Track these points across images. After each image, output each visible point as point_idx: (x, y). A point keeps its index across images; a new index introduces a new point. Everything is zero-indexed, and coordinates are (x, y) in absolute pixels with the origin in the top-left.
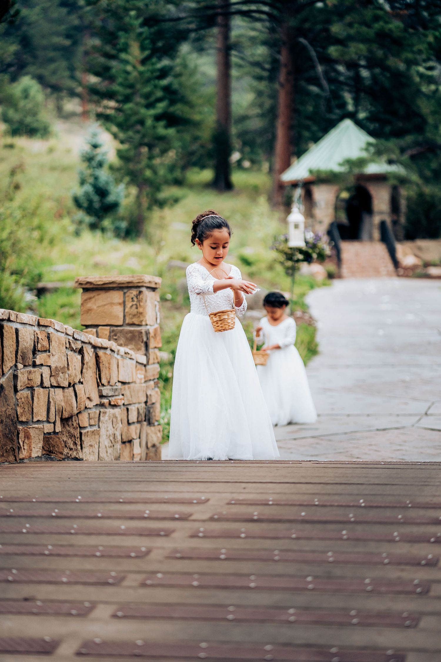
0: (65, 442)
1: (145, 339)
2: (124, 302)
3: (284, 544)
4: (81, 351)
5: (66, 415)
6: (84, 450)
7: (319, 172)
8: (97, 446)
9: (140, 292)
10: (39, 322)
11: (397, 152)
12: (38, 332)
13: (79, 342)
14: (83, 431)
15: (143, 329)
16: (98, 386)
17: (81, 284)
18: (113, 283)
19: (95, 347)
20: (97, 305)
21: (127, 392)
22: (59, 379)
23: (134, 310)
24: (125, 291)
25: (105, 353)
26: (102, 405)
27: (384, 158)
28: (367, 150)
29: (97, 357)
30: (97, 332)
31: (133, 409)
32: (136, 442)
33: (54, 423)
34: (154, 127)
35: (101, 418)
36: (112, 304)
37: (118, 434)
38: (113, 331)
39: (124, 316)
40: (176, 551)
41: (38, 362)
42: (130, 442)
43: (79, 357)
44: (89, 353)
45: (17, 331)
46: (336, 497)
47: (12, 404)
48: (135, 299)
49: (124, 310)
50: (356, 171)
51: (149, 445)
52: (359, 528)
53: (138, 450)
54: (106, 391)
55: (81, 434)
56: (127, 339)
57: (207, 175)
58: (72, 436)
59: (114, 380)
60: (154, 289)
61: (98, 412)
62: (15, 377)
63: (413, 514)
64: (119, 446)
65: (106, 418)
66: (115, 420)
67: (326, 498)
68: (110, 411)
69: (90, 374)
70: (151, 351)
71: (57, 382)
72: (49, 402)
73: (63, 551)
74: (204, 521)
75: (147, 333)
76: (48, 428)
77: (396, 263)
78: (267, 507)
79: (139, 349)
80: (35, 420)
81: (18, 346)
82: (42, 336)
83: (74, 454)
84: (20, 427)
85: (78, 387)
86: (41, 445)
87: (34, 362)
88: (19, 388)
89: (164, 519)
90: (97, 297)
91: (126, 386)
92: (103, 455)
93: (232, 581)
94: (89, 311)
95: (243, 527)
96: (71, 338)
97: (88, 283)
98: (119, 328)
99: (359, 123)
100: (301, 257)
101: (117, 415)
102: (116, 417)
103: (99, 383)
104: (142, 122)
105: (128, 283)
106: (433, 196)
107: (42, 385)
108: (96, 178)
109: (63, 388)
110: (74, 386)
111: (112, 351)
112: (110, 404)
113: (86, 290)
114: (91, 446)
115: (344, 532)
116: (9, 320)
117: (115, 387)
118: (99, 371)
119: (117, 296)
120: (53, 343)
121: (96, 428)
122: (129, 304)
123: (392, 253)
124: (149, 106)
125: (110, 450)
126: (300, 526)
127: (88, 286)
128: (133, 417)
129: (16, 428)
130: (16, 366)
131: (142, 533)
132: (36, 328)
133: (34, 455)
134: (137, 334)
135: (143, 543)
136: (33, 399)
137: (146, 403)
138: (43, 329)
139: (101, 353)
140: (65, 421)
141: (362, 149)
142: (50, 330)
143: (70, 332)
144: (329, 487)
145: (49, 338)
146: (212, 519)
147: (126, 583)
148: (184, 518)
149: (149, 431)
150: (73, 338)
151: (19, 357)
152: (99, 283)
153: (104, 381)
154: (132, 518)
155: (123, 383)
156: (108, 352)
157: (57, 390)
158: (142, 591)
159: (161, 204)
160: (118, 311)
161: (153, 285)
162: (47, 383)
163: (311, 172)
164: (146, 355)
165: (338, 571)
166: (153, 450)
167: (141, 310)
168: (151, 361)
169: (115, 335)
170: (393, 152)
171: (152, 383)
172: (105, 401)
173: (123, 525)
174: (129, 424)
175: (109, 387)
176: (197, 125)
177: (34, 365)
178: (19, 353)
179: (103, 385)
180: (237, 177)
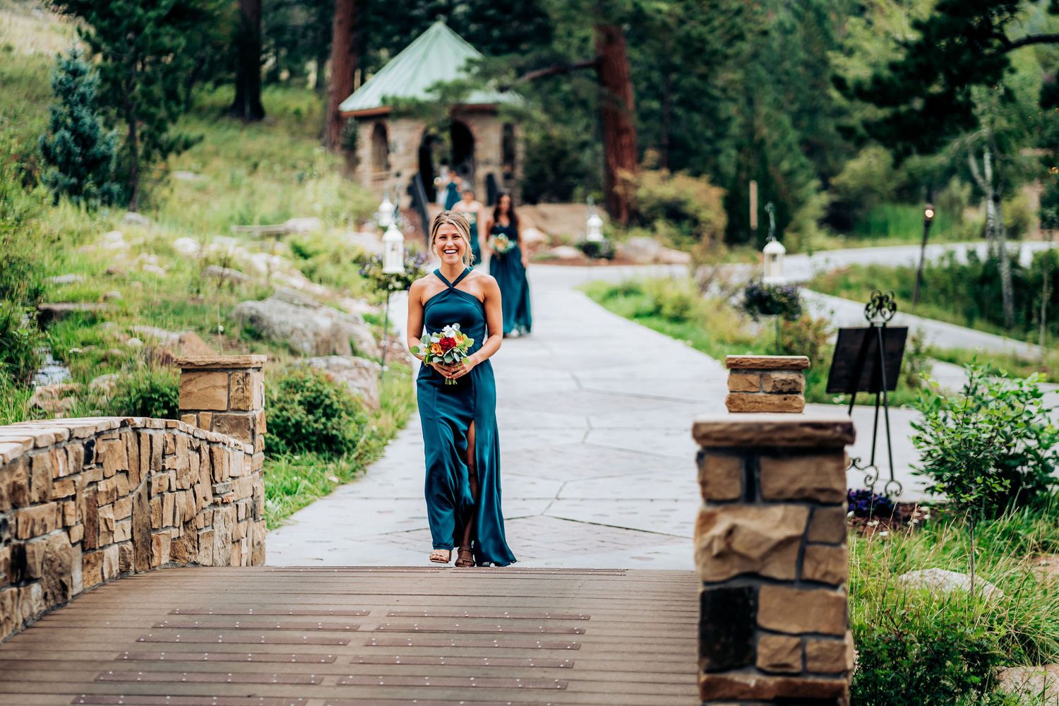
0: (186, 546)
1: (252, 427)
2: (229, 385)
3: (447, 651)
4: (198, 450)
5: (187, 518)
6: (201, 553)
7: (396, 101)
8: (211, 548)
9: (247, 375)
10: (166, 425)
11: (513, 73)
12: (166, 435)
13: (198, 440)
14: (200, 533)
15: (250, 415)
16: (212, 483)
17: (180, 365)
18: (217, 363)
19: (209, 442)
20: (198, 388)
21: (236, 488)
22: (183, 482)
23: (240, 395)
24: (230, 372)
25: (219, 448)
26: (215, 504)
27: (493, 82)
28: (468, 70)
29: (211, 452)
30: (198, 418)
31: (242, 504)
32: (244, 541)
33: (179, 528)
34: (156, 36)
35: (215, 518)
36: (215, 387)
37: (229, 534)
38: (216, 417)
39: (229, 401)
40: (357, 657)
41: (167, 468)
42: (238, 541)
43: (198, 455)
44: (205, 447)
45: (151, 437)
46: (483, 610)
47: (146, 512)
48: (241, 382)
49: (229, 394)
50: (452, 100)
51: (255, 543)
52: (507, 637)
53: (246, 549)
54: (219, 488)
55: (198, 536)
56: (231, 426)
57: (226, 94)
58: (191, 539)
59: (225, 476)
60: (259, 369)
61: (212, 511)
62: (149, 484)
63: (551, 624)
64: (230, 546)
65: (220, 517)
66: (226, 519)
67: (474, 610)
68: (222, 509)
69: (206, 472)
70: (257, 437)
71: (181, 485)
72: (175, 507)
73: (263, 658)
74: (373, 632)
75: (254, 419)
76: (174, 533)
78: (423, 619)
79: (245, 438)
80: (164, 526)
81: (151, 452)
82: (169, 440)
83: (193, 558)
84: (153, 535)
85: (197, 487)
86: (168, 551)
87: (164, 467)
88: (152, 495)
89: (336, 630)
90: (197, 379)
91: (236, 481)
92: (216, 557)
93: (410, 681)
94: (189, 394)
95: (409, 637)
96: (191, 437)
97: (188, 363)
98: (223, 414)
99: (455, 26)
100: (399, 285)
101: (230, 514)
102: (228, 516)
103: (213, 481)
104: (138, 29)
105: (234, 364)
106: (563, 142)
107: (169, 490)
108: (76, 120)
109: (185, 490)
110: (193, 487)
111: (224, 444)
112: (222, 502)
113: (185, 371)
114: (206, 548)
115: (495, 642)
116: (145, 428)
117: (226, 483)
118: (213, 467)
119: (220, 379)
120: (179, 445)
121: (209, 529)
122: (234, 388)
125: (222, 551)
126: (456, 636)
127: (188, 367)
128: (242, 515)
129: (150, 536)
130: (150, 473)
131: (324, 643)
132: (164, 432)
133: (163, 562)
134: (243, 421)
135: (329, 651)
136: (162, 505)
137: (252, 496)
138: (169, 431)
139: (215, 448)
140: (186, 524)
141: (459, 70)
142: (176, 432)
143: (191, 432)
144: (473, 599)
145: (174, 440)
146: (378, 630)
147: (325, 683)
148: (354, 629)
149: (255, 528)
150: (193, 436)
151: (153, 463)
152: (202, 364)
153: (217, 478)
154: (308, 630)
155: (233, 478)
156: (221, 445)
157: (181, 492)
158: (340, 689)
160: (222, 395)
161: (259, 365)
162: (173, 488)
163: (384, 100)
164: (252, 444)
165: (493, 673)
166: (257, 547)
167: (247, 394)
168: (257, 450)
169: (219, 422)
170: (506, 73)
171: (257, 473)
172: (219, 499)
173: (306, 636)
174: (238, 521)
175: (221, 484)
176: (211, 19)
177: (164, 469)
178: (153, 460)
179: (216, 482)
180: (270, 97)
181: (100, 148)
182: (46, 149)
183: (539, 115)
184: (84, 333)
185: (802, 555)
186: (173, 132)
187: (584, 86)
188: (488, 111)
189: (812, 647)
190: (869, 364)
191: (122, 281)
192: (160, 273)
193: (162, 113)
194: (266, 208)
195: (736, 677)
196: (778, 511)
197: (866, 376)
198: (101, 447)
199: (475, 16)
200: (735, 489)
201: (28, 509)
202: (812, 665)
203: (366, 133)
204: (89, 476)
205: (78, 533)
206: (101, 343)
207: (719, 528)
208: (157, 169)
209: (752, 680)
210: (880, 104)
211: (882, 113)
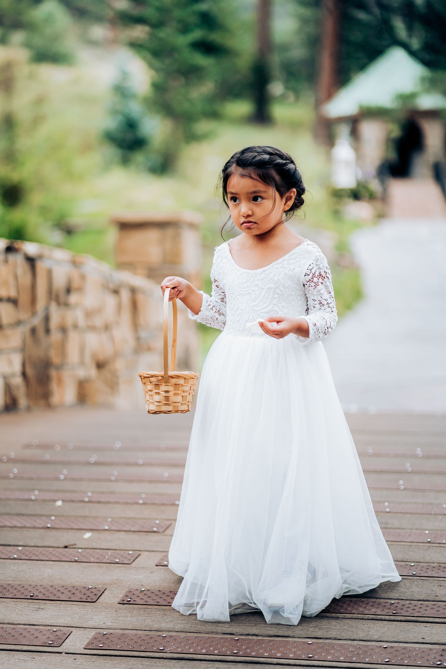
2: (163, 240)
5: (101, 360)
7: (369, 108)
9: (179, 231)
10: (74, 259)
12: (71, 270)
13: (117, 281)
15: (183, 268)
16: (136, 329)
22: (95, 321)
23: (173, 249)
24: (163, 229)
39: (163, 255)
41: (73, 302)
43: (116, 298)
44: (126, 292)
45: (50, 269)
49: (163, 249)
54: (144, 334)
58: (108, 380)
60: (196, 226)
62: (47, 318)
71: (93, 323)
72: (83, 346)
76: (81, 373)
81: (51, 284)
82: (78, 274)
84: (52, 371)
85: (115, 329)
86: (74, 391)
87: (68, 302)
88: (51, 329)
107: (75, 327)
109: (100, 330)
110: (109, 329)
112: (148, 348)
113: (121, 228)
115: (401, 482)
116: (43, 257)
119: (153, 235)
120: (87, 282)
122: (167, 243)
129: (48, 371)
130: (48, 306)
132: (70, 265)
133: (68, 403)
136: (65, 342)
138: (78, 265)
139: (138, 296)
142: (87, 267)
151: (52, 297)
157: (92, 332)
162: (82, 326)
167: (180, 248)
177: (68, 305)
178: (53, 293)
179: (142, 328)
203: (343, 131)
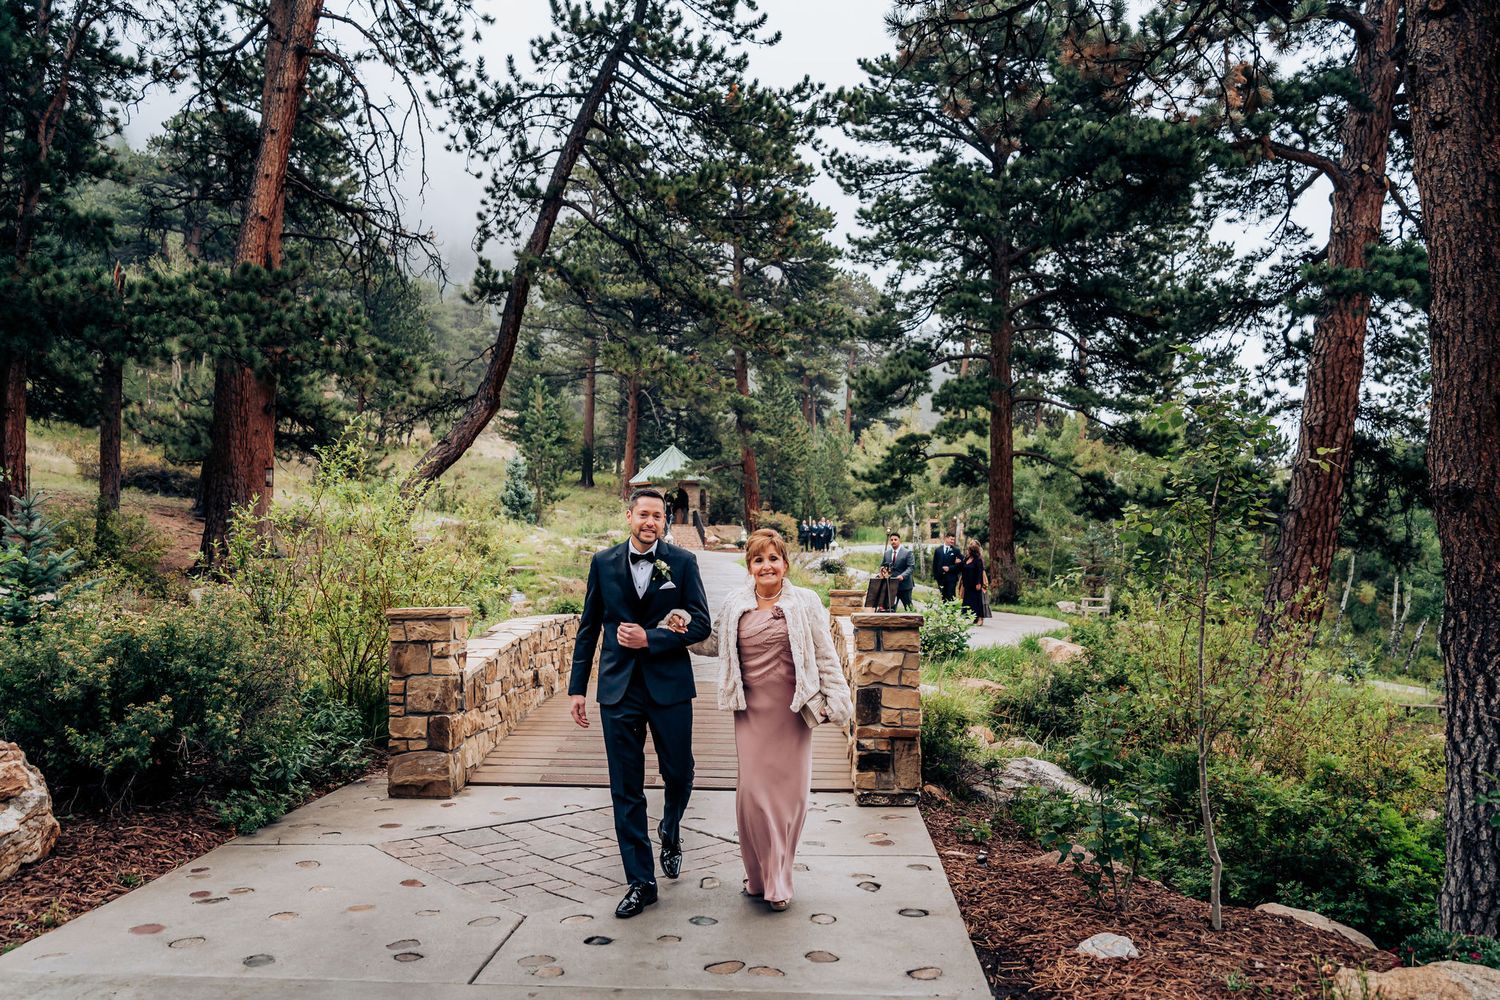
7: (655, 478)
11: (705, 468)
27: (696, 472)
28: (685, 466)
50: (678, 479)
57: (578, 475)
77: (703, 540)
99: (679, 447)
104: (543, 447)
106: (727, 498)
108: (516, 486)
123: (701, 533)
124: (548, 435)
141: (681, 466)
159: (553, 500)
163: (650, 478)
170: (702, 468)
176: (573, 444)
180: (597, 477)
181: (526, 499)
182: (502, 499)
183: (717, 486)
184: (530, 579)
185: (901, 674)
186: (557, 492)
187: (737, 473)
188: (694, 484)
189: (905, 714)
190: (883, 595)
191: (544, 556)
192: (559, 552)
193: (552, 484)
194: (597, 526)
195: (871, 727)
196: (891, 655)
197: (882, 599)
198: (566, 628)
199: (688, 443)
200: (872, 645)
201: (539, 655)
202: (905, 723)
204: (561, 640)
205: (557, 665)
206: (539, 583)
207: (865, 662)
208: (550, 507)
209: (878, 728)
210: (873, 482)
211: (875, 486)
